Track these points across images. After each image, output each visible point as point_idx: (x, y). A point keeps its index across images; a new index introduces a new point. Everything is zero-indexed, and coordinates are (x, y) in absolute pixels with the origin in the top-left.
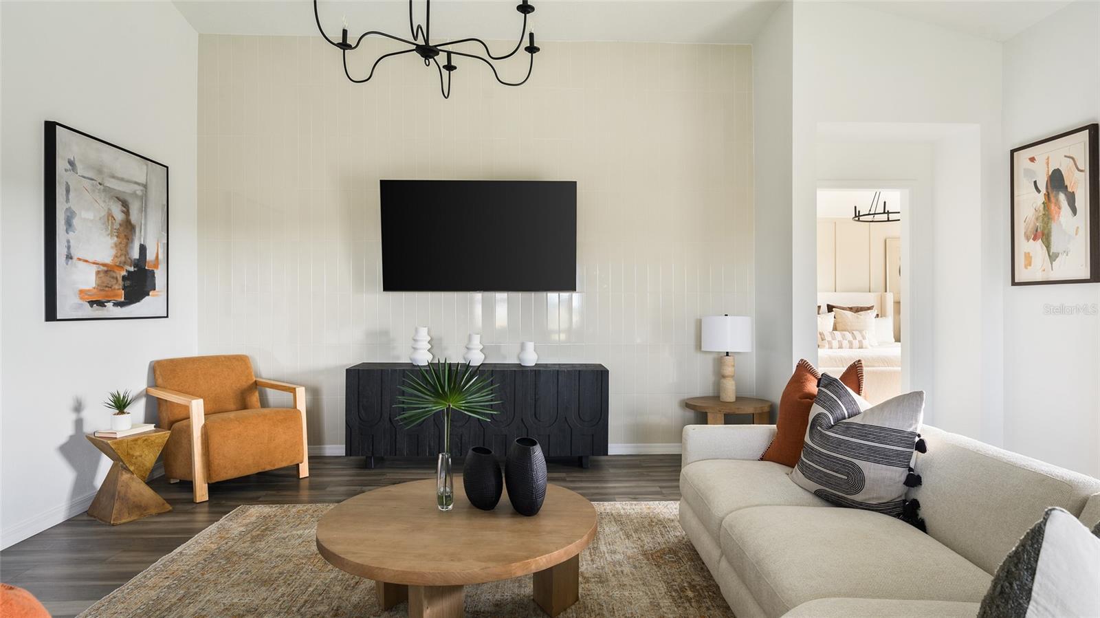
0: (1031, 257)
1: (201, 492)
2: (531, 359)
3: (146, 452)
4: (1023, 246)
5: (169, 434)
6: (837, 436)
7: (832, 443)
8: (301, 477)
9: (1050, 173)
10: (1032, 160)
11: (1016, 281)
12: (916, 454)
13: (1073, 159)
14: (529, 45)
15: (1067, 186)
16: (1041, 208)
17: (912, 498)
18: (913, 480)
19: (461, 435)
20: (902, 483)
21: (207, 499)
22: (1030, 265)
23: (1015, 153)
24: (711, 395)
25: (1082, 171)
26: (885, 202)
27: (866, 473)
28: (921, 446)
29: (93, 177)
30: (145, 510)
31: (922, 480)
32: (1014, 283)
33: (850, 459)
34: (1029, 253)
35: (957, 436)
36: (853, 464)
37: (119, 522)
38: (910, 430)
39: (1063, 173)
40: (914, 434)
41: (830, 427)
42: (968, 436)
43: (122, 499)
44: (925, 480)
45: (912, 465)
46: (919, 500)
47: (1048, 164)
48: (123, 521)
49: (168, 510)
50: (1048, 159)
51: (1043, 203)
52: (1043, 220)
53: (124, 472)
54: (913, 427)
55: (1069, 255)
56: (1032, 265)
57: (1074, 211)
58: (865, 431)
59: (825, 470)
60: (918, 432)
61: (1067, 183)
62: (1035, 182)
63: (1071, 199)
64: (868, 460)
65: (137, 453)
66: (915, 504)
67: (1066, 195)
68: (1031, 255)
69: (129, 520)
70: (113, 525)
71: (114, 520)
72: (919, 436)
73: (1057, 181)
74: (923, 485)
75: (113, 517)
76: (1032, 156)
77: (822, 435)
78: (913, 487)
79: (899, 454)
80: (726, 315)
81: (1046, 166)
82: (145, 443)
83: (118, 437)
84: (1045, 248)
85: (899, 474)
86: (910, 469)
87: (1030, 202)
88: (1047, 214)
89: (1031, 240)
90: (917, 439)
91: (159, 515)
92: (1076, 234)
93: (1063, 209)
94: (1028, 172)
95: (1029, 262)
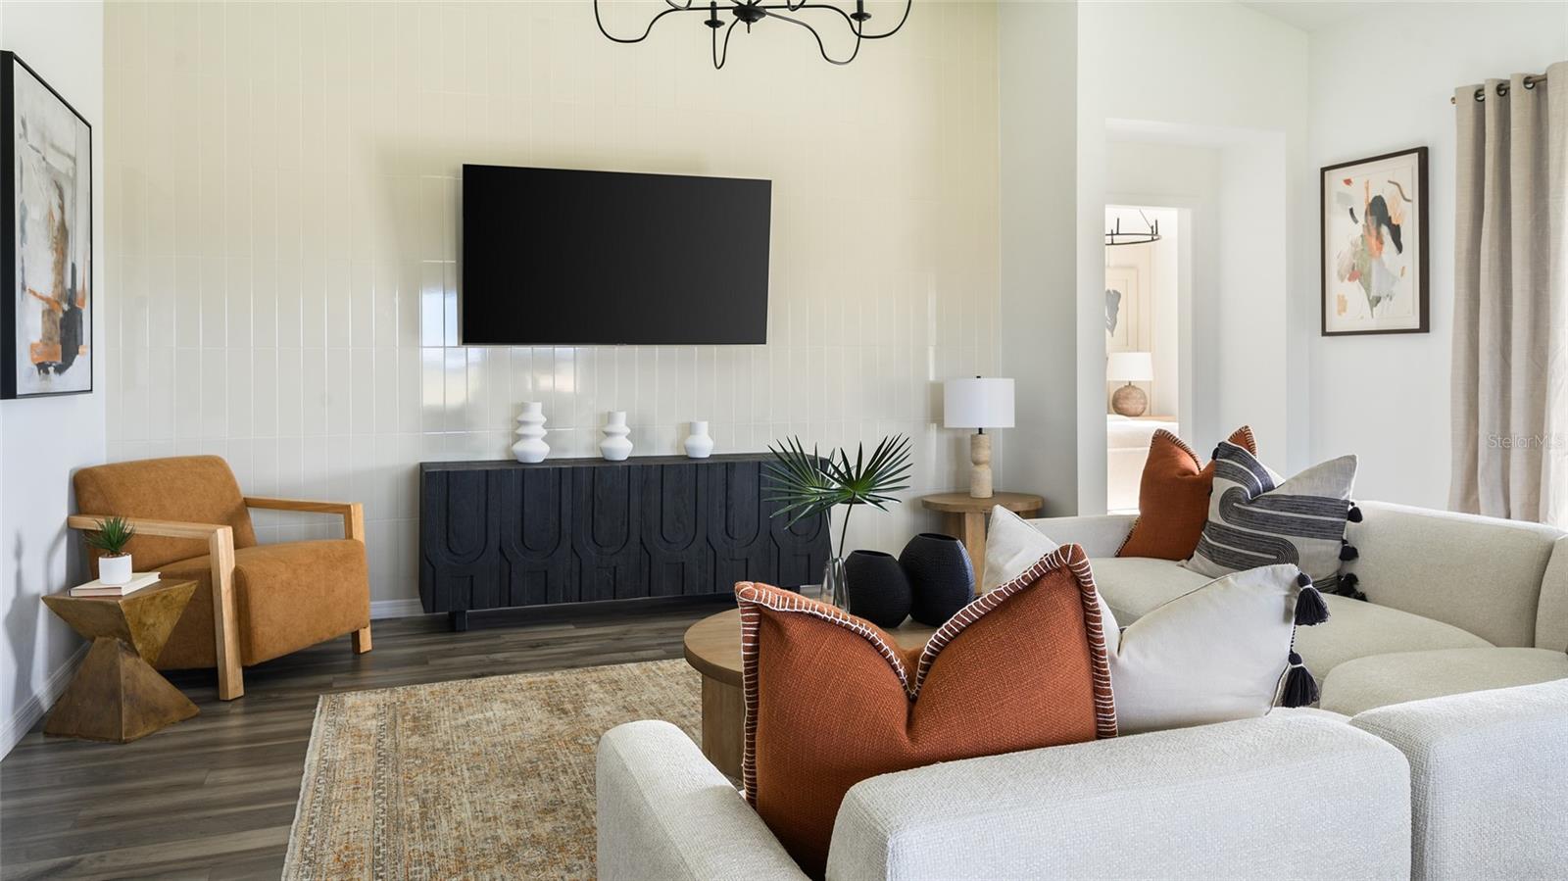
0: (1346, 302)
1: (234, 681)
2: (705, 446)
3: (162, 619)
4: (1337, 287)
5: (194, 588)
6: (1263, 511)
7: (1257, 519)
8: (362, 651)
9: (1370, 200)
10: (1348, 182)
11: (1328, 330)
12: (1350, 524)
13: (1398, 185)
14: (856, 11)
15: (1390, 218)
16: (1360, 242)
17: (1350, 572)
18: (1349, 553)
19: (615, 568)
20: (1337, 558)
21: (242, 693)
22: (1345, 310)
23: (1326, 173)
24: (945, 491)
25: (1409, 201)
26: (1118, 220)
27: (1299, 549)
28: (1355, 515)
29: (39, 149)
30: (165, 716)
31: (1359, 552)
32: (1325, 333)
33: (1280, 536)
34: (1343, 297)
35: (1387, 504)
36: (1285, 542)
37: (134, 736)
38: (1343, 498)
39: (1386, 202)
40: (1347, 502)
41: (1250, 503)
42: (1397, 503)
43: (131, 700)
44: (1362, 550)
45: (1345, 538)
46: (1355, 573)
47: (1367, 188)
48: (139, 734)
49: (193, 714)
50: (1368, 182)
51: (1362, 236)
52: (1361, 256)
53: (125, 655)
54: (1346, 495)
55: (1394, 299)
56: (1348, 310)
57: (1400, 248)
58: (1294, 503)
59: (1247, 552)
60: (1351, 500)
61: (1390, 213)
62: (1351, 210)
63: (1396, 232)
64: (1301, 535)
65: (150, 621)
66: (1352, 579)
67: (1389, 228)
68: (1346, 298)
69: (145, 733)
70: (125, 742)
71: (126, 735)
72: (1353, 504)
73: (1378, 209)
74: (1360, 558)
75: (124, 729)
76: (1347, 178)
77: (1240, 512)
78: (1349, 560)
79: (1333, 525)
80: (978, 377)
81: (1364, 191)
82: (165, 601)
83: (123, 594)
84: (1363, 291)
85: (1333, 547)
86: (1344, 542)
87: (1347, 233)
88: (1367, 251)
89: (1346, 281)
90: (1350, 508)
91: (183, 721)
92: (1402, 275)
93: (1386, 244)
94: (1342, 197)
95: (1343, 309)
